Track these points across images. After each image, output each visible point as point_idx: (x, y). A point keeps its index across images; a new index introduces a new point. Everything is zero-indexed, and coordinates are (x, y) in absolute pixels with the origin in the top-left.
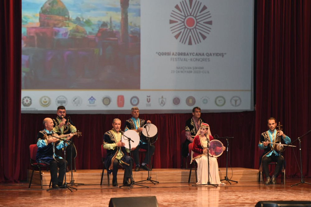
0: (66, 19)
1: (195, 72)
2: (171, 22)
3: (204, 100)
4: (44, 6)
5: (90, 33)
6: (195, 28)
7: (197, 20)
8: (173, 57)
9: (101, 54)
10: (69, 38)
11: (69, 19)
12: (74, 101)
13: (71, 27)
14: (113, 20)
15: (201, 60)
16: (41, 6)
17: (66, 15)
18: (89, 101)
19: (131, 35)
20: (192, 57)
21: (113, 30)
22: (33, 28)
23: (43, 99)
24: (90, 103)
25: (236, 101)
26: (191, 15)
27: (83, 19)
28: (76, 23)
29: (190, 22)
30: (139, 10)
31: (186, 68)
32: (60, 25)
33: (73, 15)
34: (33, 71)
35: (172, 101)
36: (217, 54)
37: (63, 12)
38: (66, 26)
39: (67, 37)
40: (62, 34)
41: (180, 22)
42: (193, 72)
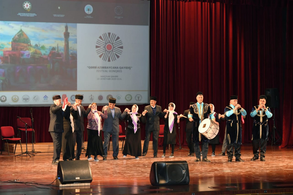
0: (29, 45)
1: (112, 79)
2: (97, 47)
3: (118, 97)
4: (14, 37)
5: (45, 54)
6: (112, 51)
7: (113, 46)
8: (98, 69)
9: (51, 68)
10: (31, 58)
11: (30, 45)
12: (34, 98)
13: (32, 50)
14: (59, 46)
15: (116, 71)
16: (13, 37)
17: (29, 43)
18: (43, 99)
19: (71, 55)
20: (110, 69)
21: (59, 52)
22: (7, 51)
23: (14, 97)
24: (44, 99)
25: (138, 98)
26: (109, 42)
27: (40, 45)
28: (35, 48)
29: (109, 47)
30: (76, 39)
31: (106, 76)
32: (25, 49)
33: (33, 43)
34: (7, 79)
35: (97, 98)
36: (126, 68)
37: (27, 41)
38: (29, 50)
39: (29, 57)
40: (26, 55)
41: (102, 47)
42: (111, 79)
